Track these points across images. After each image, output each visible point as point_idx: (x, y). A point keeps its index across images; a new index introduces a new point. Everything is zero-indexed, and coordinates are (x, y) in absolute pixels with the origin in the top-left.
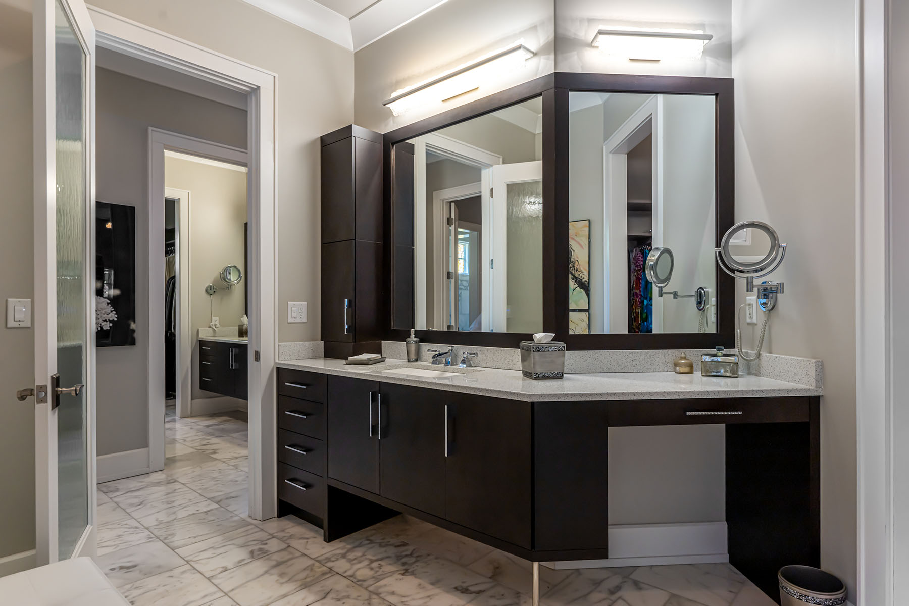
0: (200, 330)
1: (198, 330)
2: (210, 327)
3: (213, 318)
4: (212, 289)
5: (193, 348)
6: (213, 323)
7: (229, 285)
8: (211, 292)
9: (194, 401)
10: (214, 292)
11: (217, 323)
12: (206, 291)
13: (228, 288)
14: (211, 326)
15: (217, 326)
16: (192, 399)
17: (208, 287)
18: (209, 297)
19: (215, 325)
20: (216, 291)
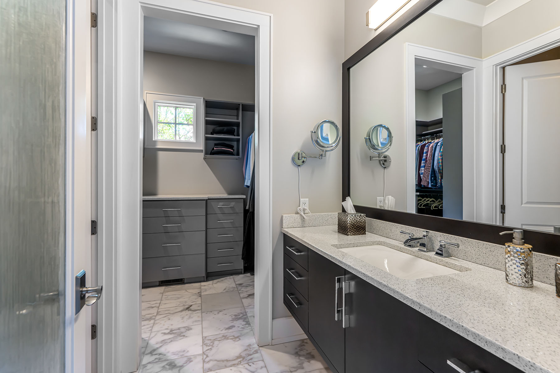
0: (284, 218)
1: (282, 217)
2: (297, 213)
3: (301, 199)
4: (300, 158)
5: (275, 245)
6: (301, 207)
7: (323, 151)
8: (300, 162)
9: (276, 321)
10: (303, 162)
11: (307, 207)
12: (293, 159)
13: (322, 155)
14: (299, 211)
15: (306, 212)
16: (273, 318)
17: (295, 155)
18: (296, 169)
19: (304, 210)
20: (305, 160)
